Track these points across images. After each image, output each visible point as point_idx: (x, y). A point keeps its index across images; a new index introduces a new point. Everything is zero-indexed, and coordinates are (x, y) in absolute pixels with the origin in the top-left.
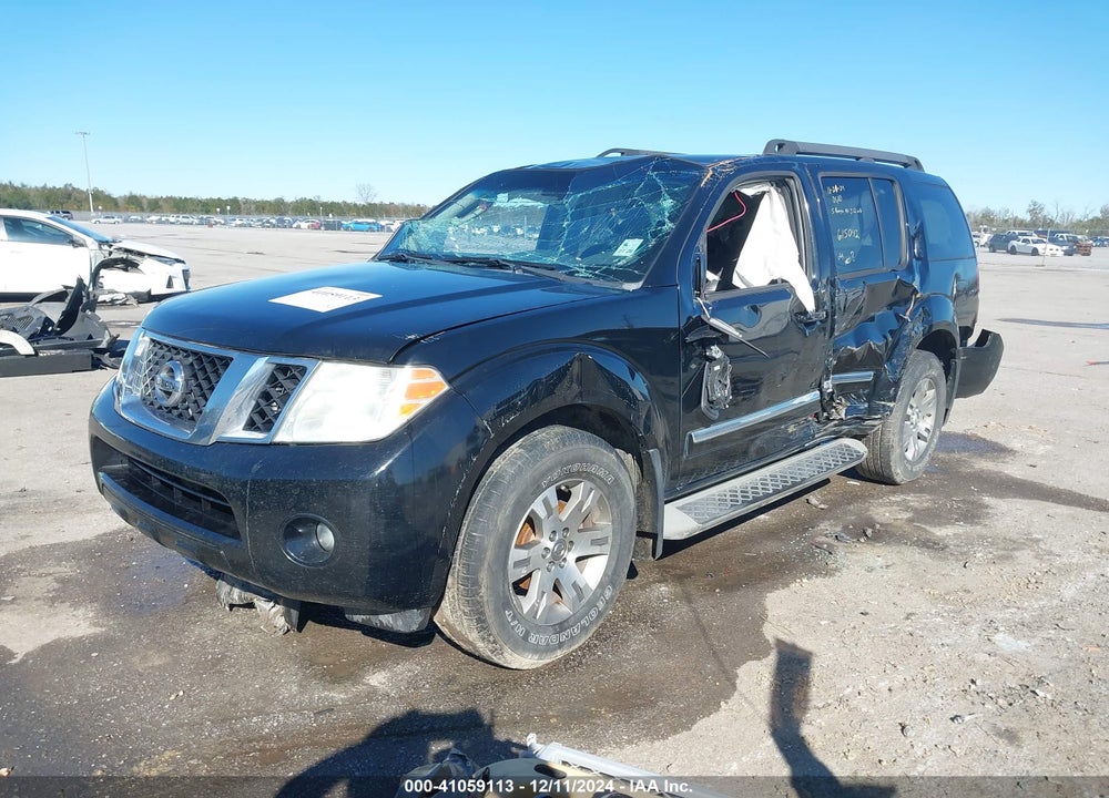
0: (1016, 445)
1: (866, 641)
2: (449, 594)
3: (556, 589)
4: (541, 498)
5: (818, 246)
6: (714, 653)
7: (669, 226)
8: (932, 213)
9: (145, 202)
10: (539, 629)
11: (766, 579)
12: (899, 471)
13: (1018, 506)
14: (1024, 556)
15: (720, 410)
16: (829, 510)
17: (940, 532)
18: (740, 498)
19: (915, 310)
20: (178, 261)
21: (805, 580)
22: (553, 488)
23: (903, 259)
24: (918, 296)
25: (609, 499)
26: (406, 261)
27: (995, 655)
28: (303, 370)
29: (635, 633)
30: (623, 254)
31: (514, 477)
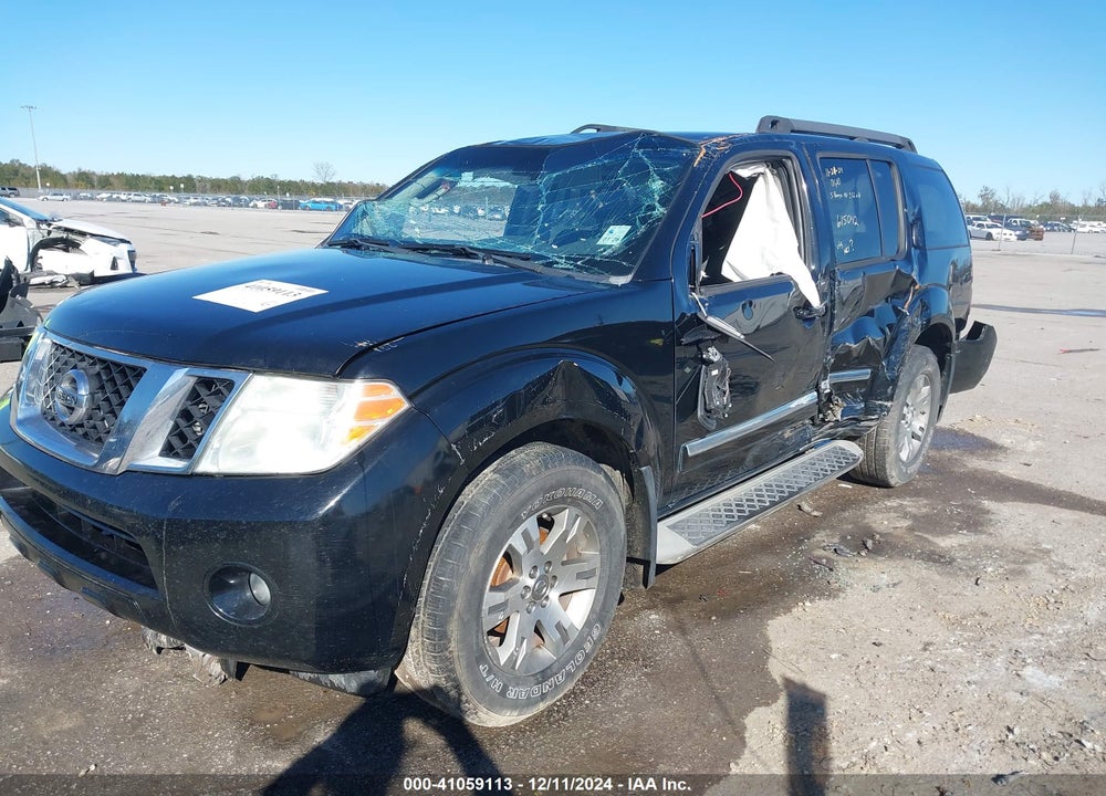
0: (1005, 440)
1: (882, 678)
2: (411, 648)
3: (537, 631)
4: (519, 530)
5: (817, 234)
6: (717, 698)
7: (660, 211)
8: (928, 198)
9: (95, 178)
10: (518, 681)
11: (764, 602)
12: (894, 474)
13: (1020, 510)
14: (1037, 569)
15: (717, 419)
16: (824, 517)
17: (945, 542)
18: (735, 513)
19: (914, 302)
20: (123, 241)
21: (808, 604)
22: (534, 518)
23: (902, 247)
24: (917, 287)
25: (596, 525)
26: (358, 247)
27: (1028, 694)
28: (230, 385)
29: (626, 675)
30: (609, 243)
31: (488, 508)
